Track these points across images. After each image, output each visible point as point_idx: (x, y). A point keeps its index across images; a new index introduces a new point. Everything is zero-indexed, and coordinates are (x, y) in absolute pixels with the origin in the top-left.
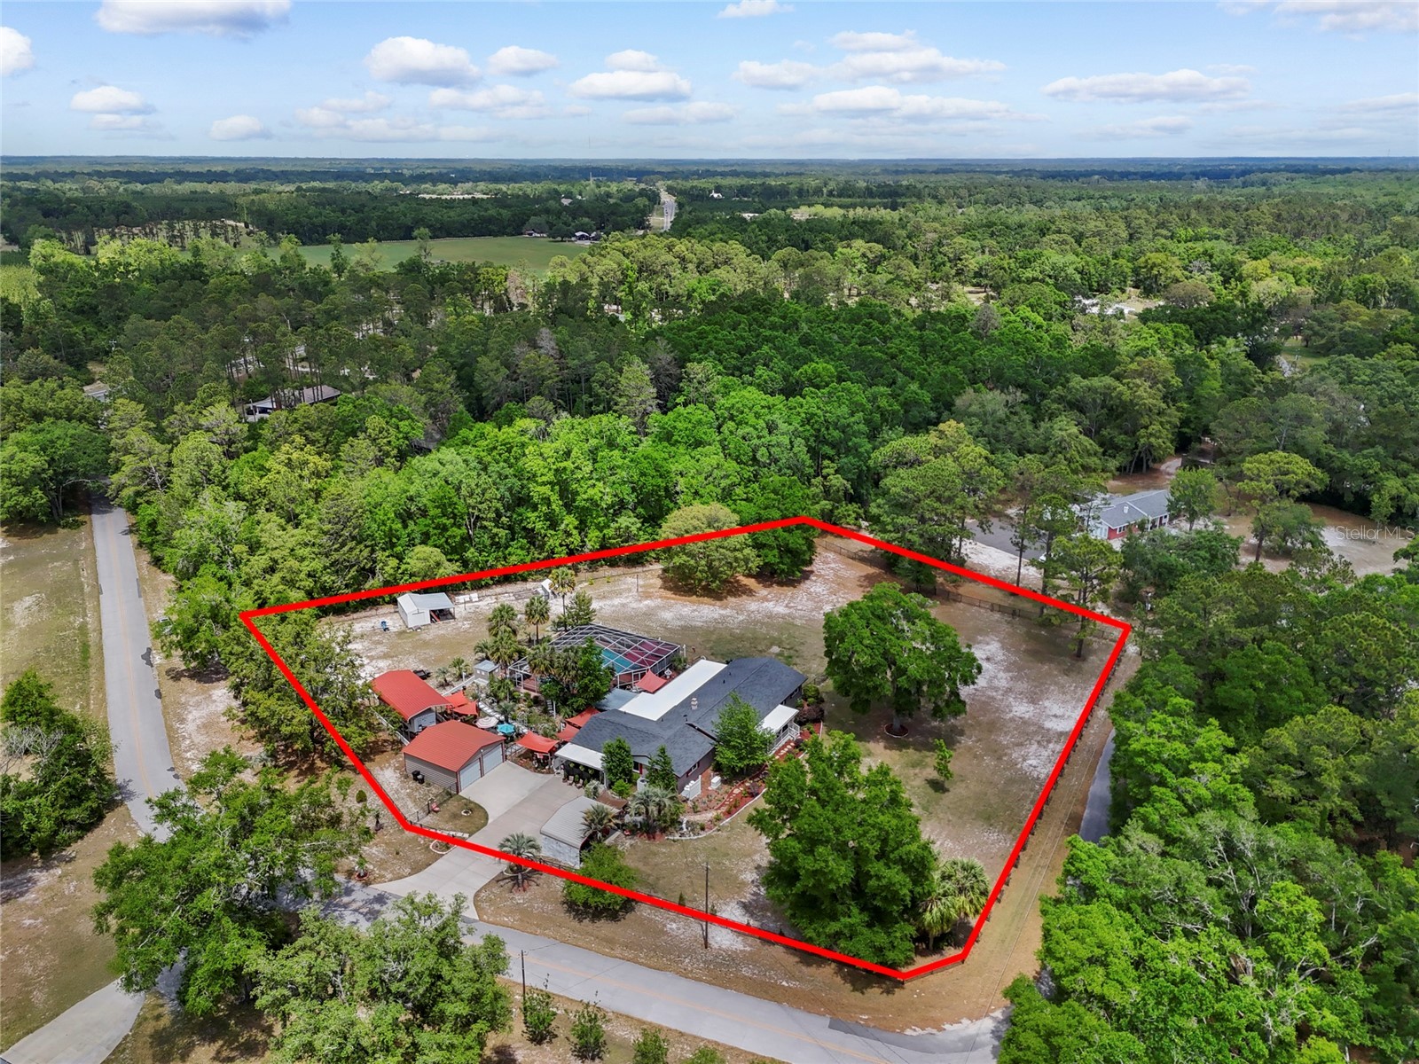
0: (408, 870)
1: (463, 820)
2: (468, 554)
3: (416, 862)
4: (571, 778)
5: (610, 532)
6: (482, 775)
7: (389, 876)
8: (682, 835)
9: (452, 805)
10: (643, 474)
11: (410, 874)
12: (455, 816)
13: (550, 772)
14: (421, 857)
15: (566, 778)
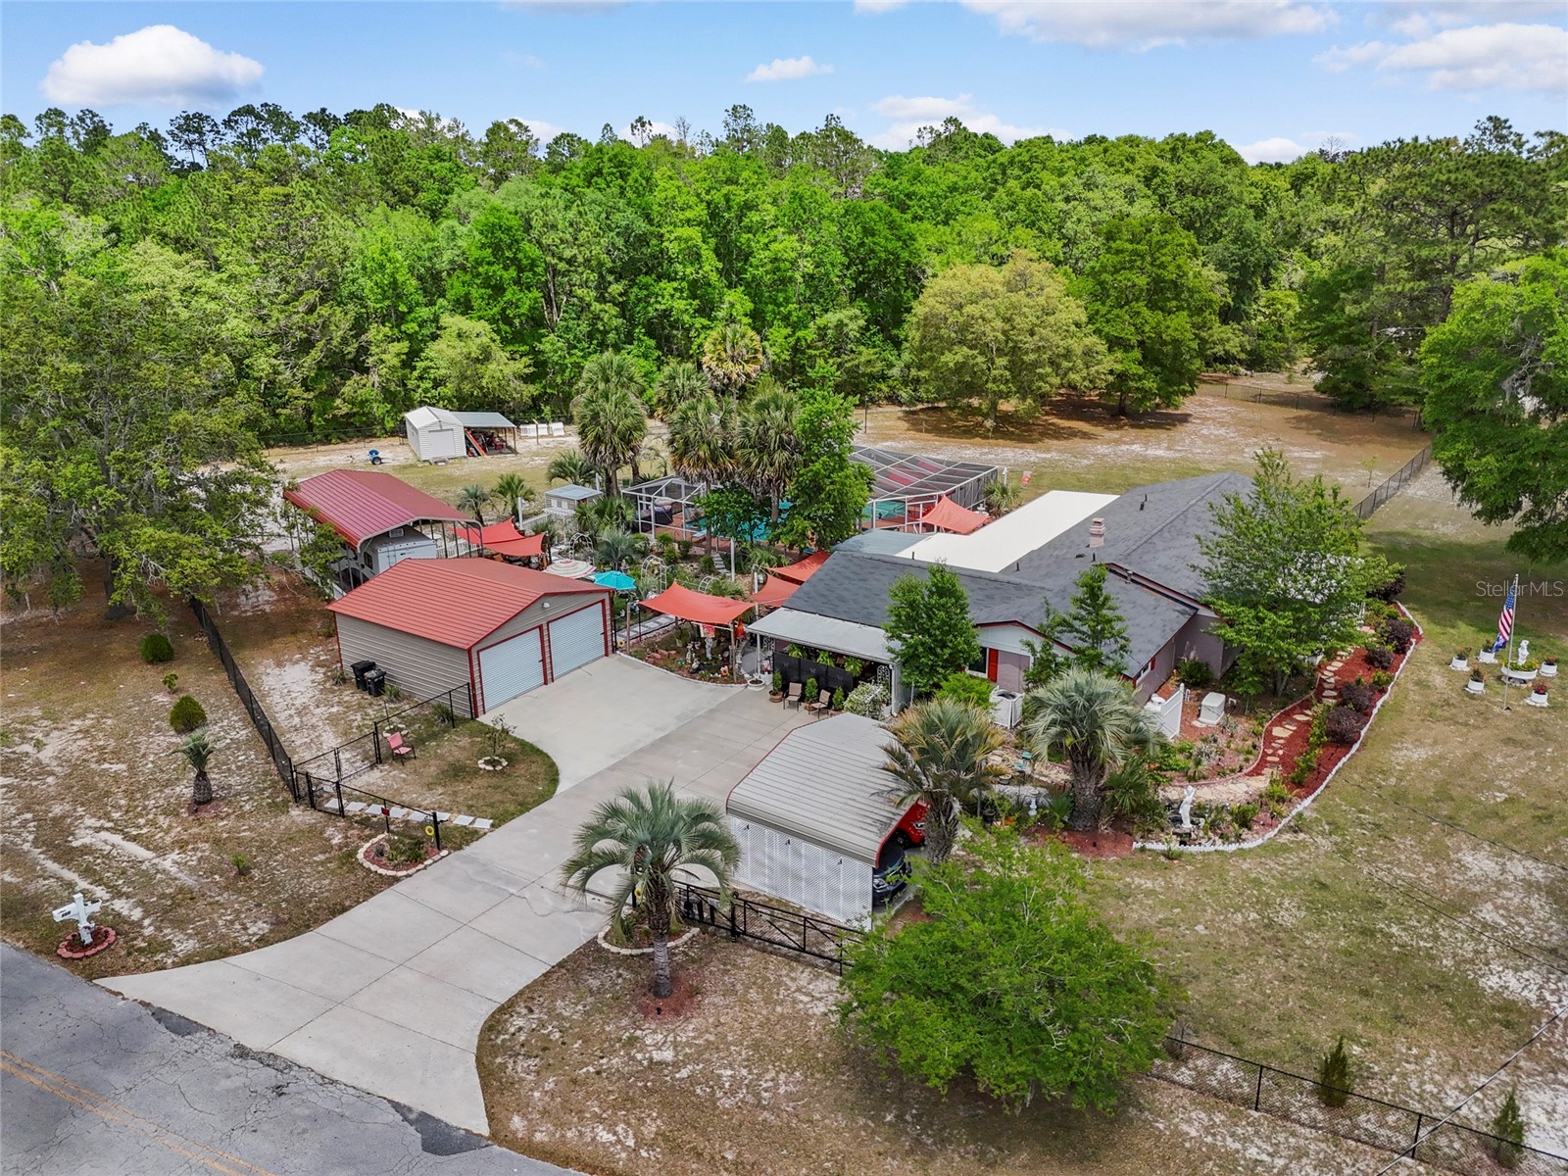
0: (260, 928)
1: (479, 782)
2: (545, 346)
3: (298, 902)
4: (795, 689)
5: (809, 334)
6: (547, 678)
7: (185, 945)
8: (1185, 839)
9: (455, 746)
10: (868, 232)
11: (263, 941)
12: (457, 772)
13: (734, 678)
14: (319, 884)
15: (781, 690)
